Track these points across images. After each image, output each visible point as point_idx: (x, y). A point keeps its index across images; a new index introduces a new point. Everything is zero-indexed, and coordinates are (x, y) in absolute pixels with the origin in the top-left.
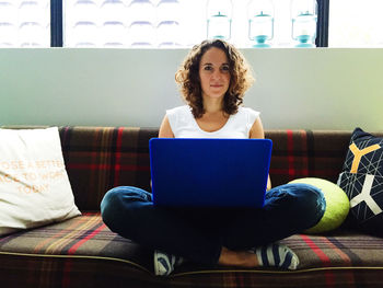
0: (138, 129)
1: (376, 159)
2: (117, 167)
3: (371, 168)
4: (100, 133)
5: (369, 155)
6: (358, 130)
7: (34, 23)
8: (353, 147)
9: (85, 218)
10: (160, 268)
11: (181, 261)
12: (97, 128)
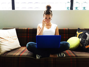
0: (32, 28)
1: (82, 35)
2: (28, 37)
3: (81, 37)
4: (24, 29)
5: (80, 34)
6: (79, 28)
7: (5, 3)
8: (77, 32)
9: (22, 48)
10: (37, 58)
11: (41, 56)
12: (24, 28)
